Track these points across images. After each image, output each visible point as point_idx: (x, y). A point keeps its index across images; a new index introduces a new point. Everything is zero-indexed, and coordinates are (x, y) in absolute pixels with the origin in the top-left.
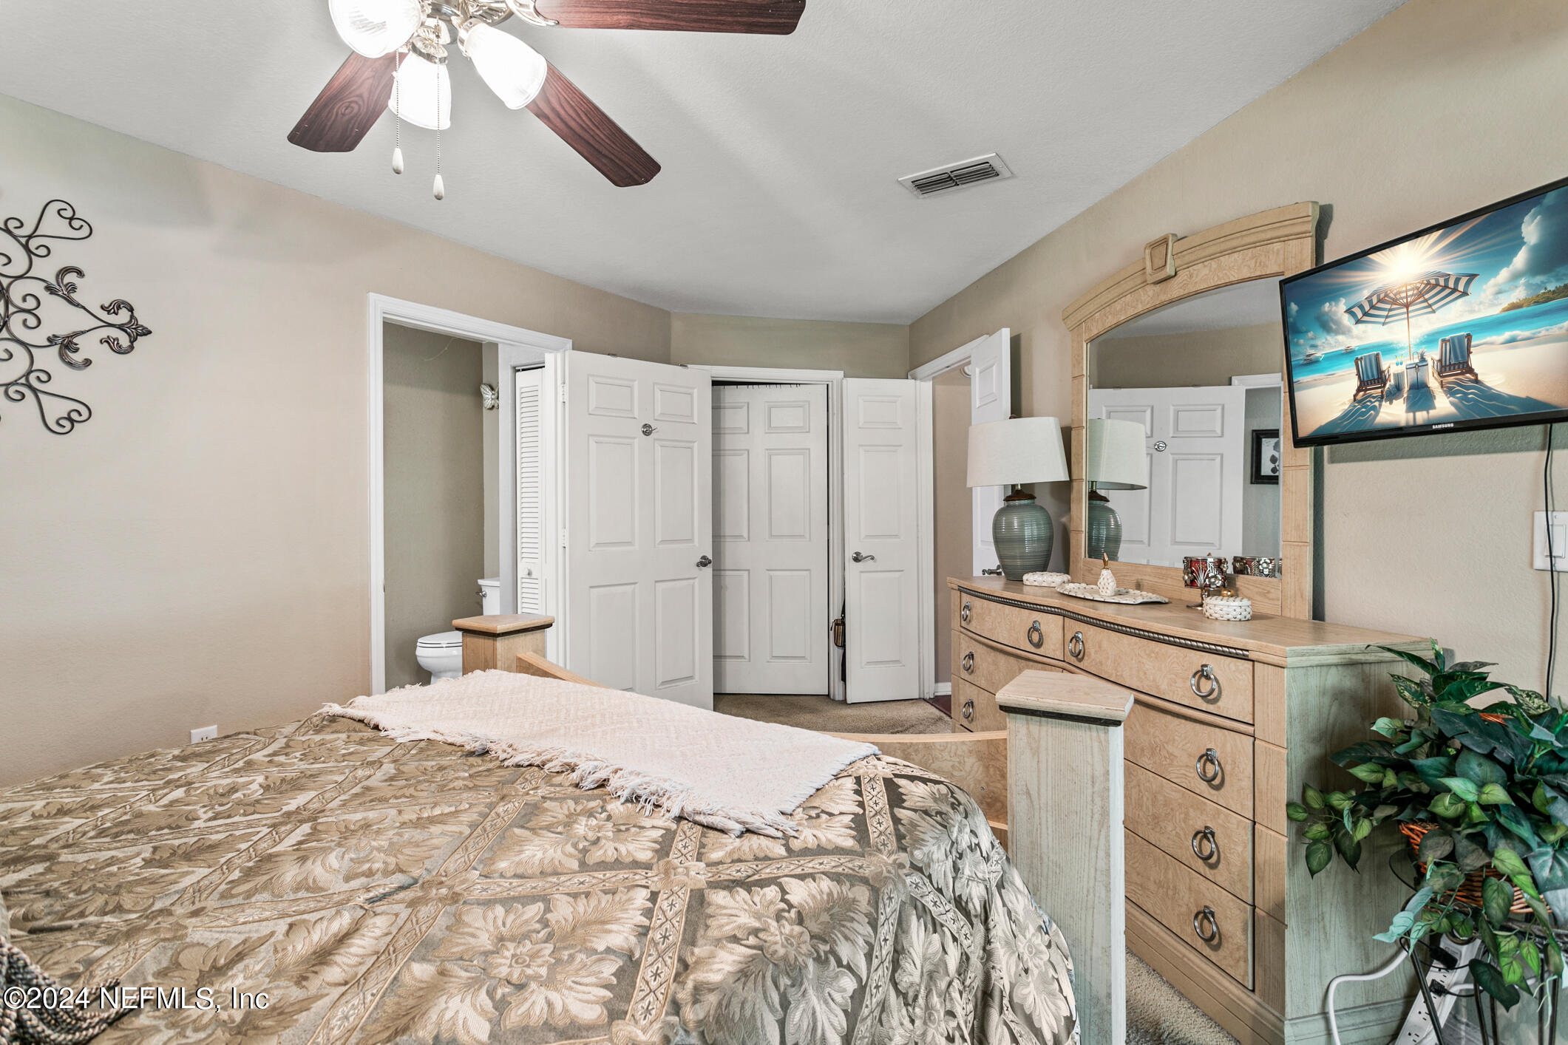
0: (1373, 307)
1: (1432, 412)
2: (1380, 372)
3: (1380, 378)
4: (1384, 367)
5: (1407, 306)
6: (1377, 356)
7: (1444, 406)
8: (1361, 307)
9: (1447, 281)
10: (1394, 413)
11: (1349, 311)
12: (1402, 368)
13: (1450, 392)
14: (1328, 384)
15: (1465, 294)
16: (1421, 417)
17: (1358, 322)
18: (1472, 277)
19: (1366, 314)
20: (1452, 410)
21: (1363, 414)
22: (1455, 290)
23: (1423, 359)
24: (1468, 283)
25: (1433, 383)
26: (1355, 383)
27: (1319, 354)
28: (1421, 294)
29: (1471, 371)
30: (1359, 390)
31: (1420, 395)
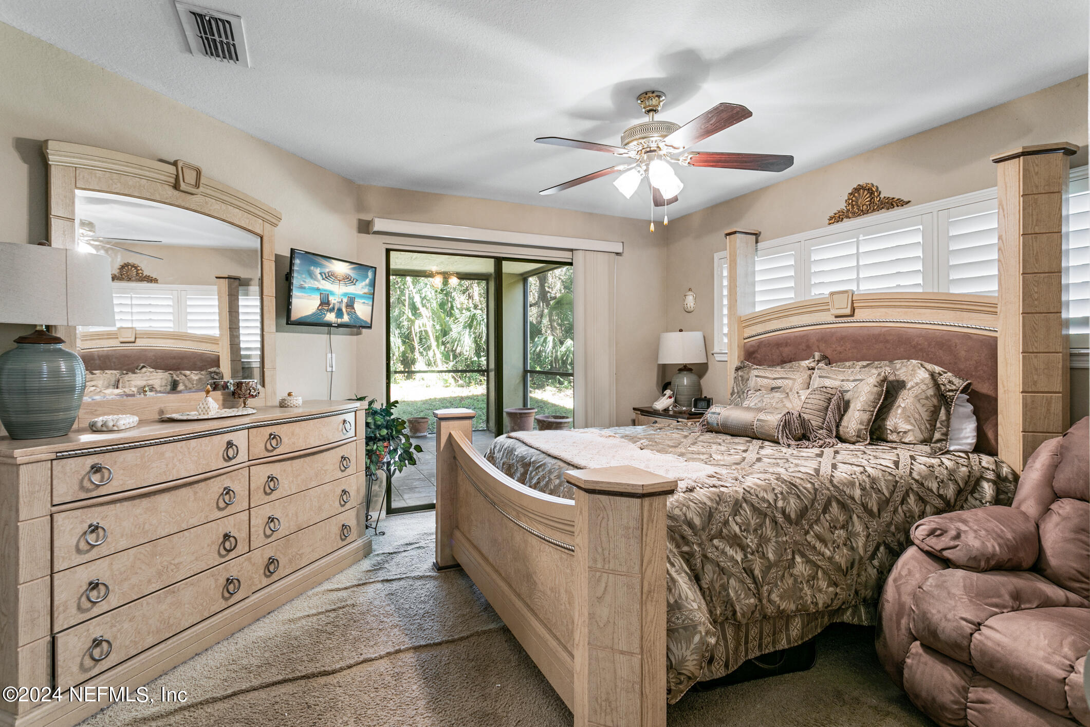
0: (329, 276)
1: (343, 320)
2: (328, 301)
3: (328, 303)
4: (330, 299)
5: (340, 281)
6: (328, 295)
7: (346, 319)
8: (325, 274)
9: (351, 277)
10: (331, 317)
11: (320, 273)
12: (335, 302)
13: (348, 314)
14: (308, 299)
15: (355, 284)
16: (339, 321)
17: (323, 279)
18: (357, 280)
19: (326, 277)
20: (348, 320)
21: (320, 315)
22: (352, 282)
23: (342, 301)
24: (356, 282)
25: (344, 310)
26: (319, 302)
27: (306, 286)
28: (344, 279)
29: (354, 309)
30: (320, 306)
31: (339, 313)
